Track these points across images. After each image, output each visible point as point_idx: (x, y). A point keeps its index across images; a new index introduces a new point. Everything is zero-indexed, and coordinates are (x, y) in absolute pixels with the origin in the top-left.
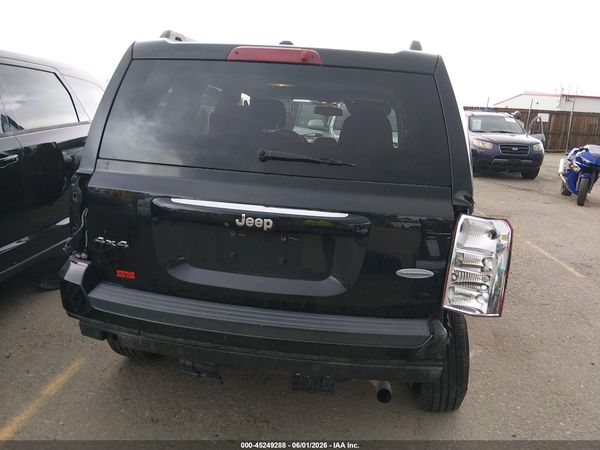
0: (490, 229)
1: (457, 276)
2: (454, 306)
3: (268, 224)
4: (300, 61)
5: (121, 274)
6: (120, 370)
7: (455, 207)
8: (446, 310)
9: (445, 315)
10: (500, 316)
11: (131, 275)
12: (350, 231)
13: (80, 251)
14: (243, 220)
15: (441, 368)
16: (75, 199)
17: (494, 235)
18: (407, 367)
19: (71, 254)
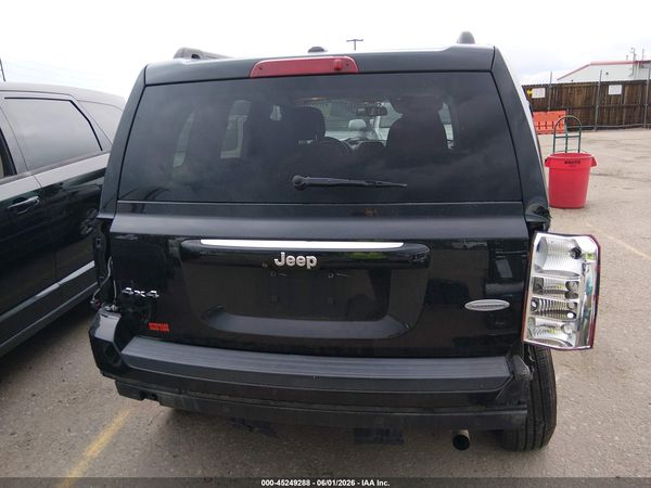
0: (572, 246)
1: (537, 304)
2: (536, 340)
3: (311, 261)
4: (333, 71)
5: (155, 327)
6: (168, 422)
7: (528, 224)
8: (526, 344)
9: (526, 350)
10: (591, 347)
11: (165, 328)
12: (407, 262)
13: (110, 302)
14: (283, 258)
15: (526, 412)
16: (99, 246)
17: (577, 253)
18: (485, 414)
19: (100, 307)
